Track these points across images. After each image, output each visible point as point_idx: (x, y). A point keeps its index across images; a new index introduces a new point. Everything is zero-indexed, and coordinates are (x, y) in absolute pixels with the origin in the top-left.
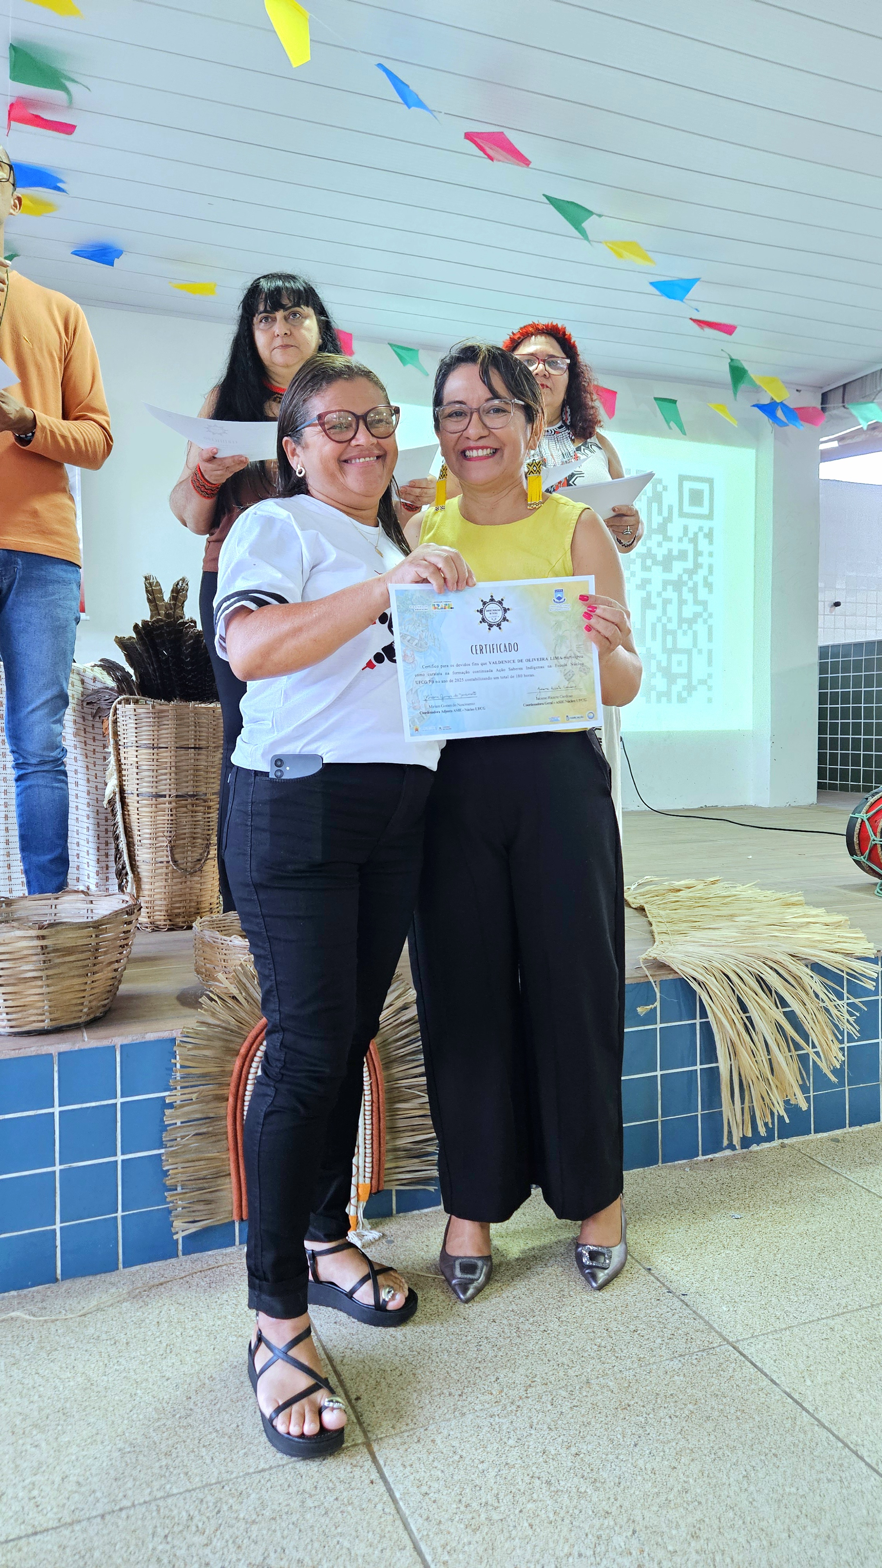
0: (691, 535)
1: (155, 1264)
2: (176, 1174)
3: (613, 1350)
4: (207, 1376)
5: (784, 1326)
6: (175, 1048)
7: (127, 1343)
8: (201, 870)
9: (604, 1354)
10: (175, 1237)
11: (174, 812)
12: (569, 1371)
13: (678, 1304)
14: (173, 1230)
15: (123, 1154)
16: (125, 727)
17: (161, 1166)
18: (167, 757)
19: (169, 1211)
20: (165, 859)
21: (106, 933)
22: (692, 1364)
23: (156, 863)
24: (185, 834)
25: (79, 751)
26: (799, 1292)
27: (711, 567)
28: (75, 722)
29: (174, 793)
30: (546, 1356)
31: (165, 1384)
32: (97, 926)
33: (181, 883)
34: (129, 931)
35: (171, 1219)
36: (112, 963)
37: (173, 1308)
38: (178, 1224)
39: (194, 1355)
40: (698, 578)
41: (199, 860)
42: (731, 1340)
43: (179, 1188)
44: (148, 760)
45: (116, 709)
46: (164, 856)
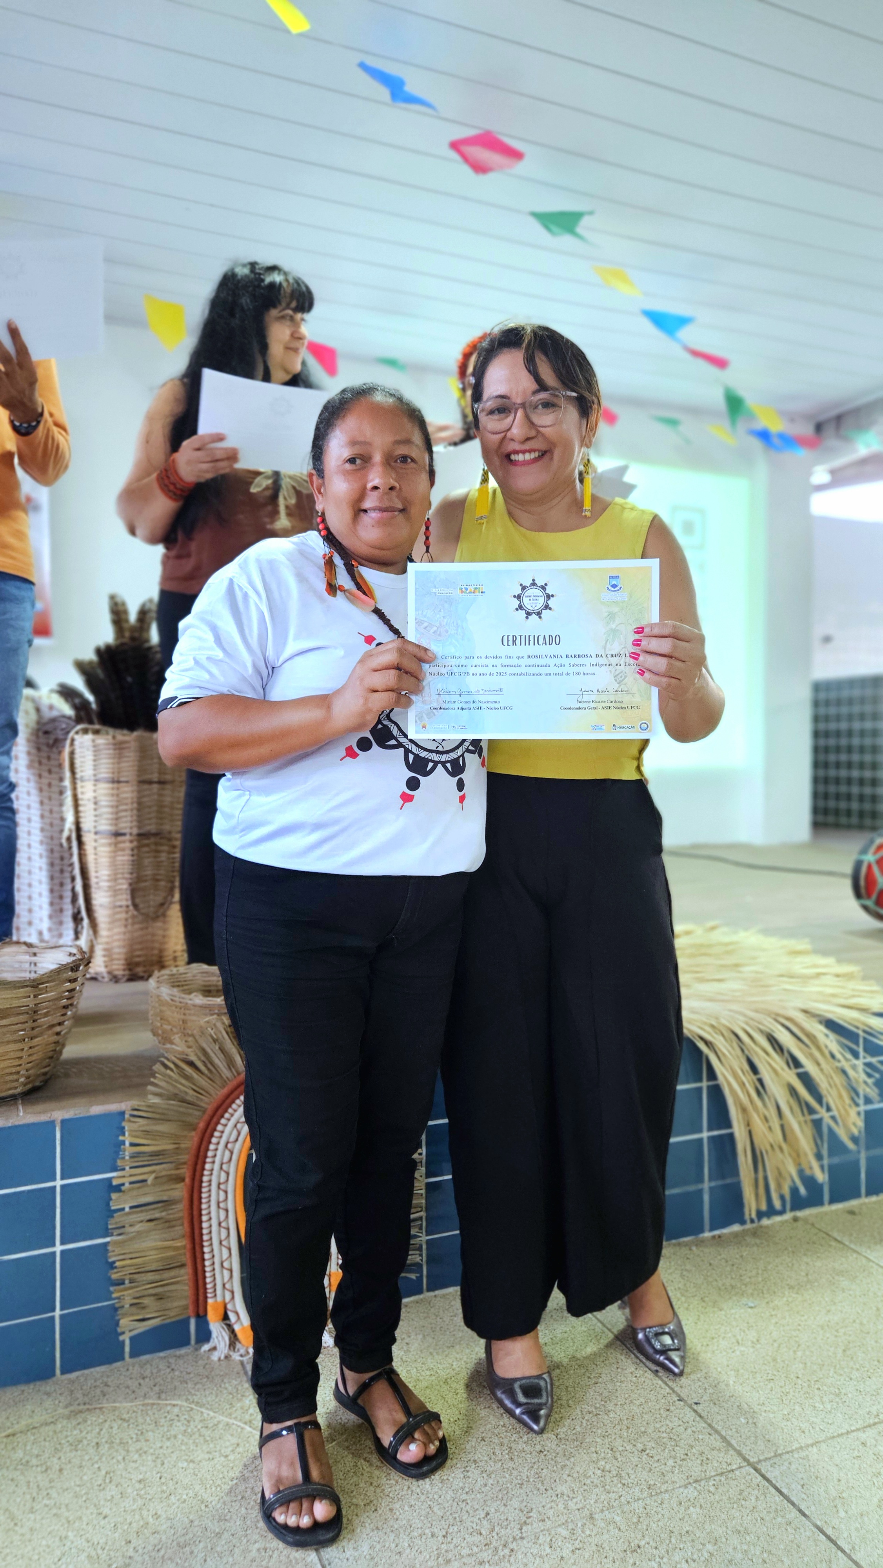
1: (98, 1369)
2: (124, 1267)
3: (618, 1475)
4: (151, 1513)
5: (810, 1442)
6: (124, 1124)
7: (61, 1470)
8: (164, 915)
9: (608, 1481)
10: (121, 1338)
11: (136, 852)
12: (570, 1503)
13: (689, 1415)
14: (119, 1330)
15: (62, 1243)
16: (83, 760)
17: (106, 1258)
18: (129, 792)
19: (115, 1309)
20: (124, 903)
21: (47, 992)
22: (709, 1491)
23: (115, 907)
24: (146, 876)
25: (32, 784)
26: (825, 1399)
28: (29, 753)
29: (135, 831)
30: (543, 1483)
31: (102, 1523)
32: (35, 985)
33: (142, 929)
34: (74, 990)
35: (117, 1318)
36: (53, 1026)
37: (115, 1426)
38: (123, 1322)
39: (137, 1486)
41: (162, 904)
42: (752, 1460)
43: (127, 1282)
44: (105, 795)
45: (73, 740)
46: (125, 899)
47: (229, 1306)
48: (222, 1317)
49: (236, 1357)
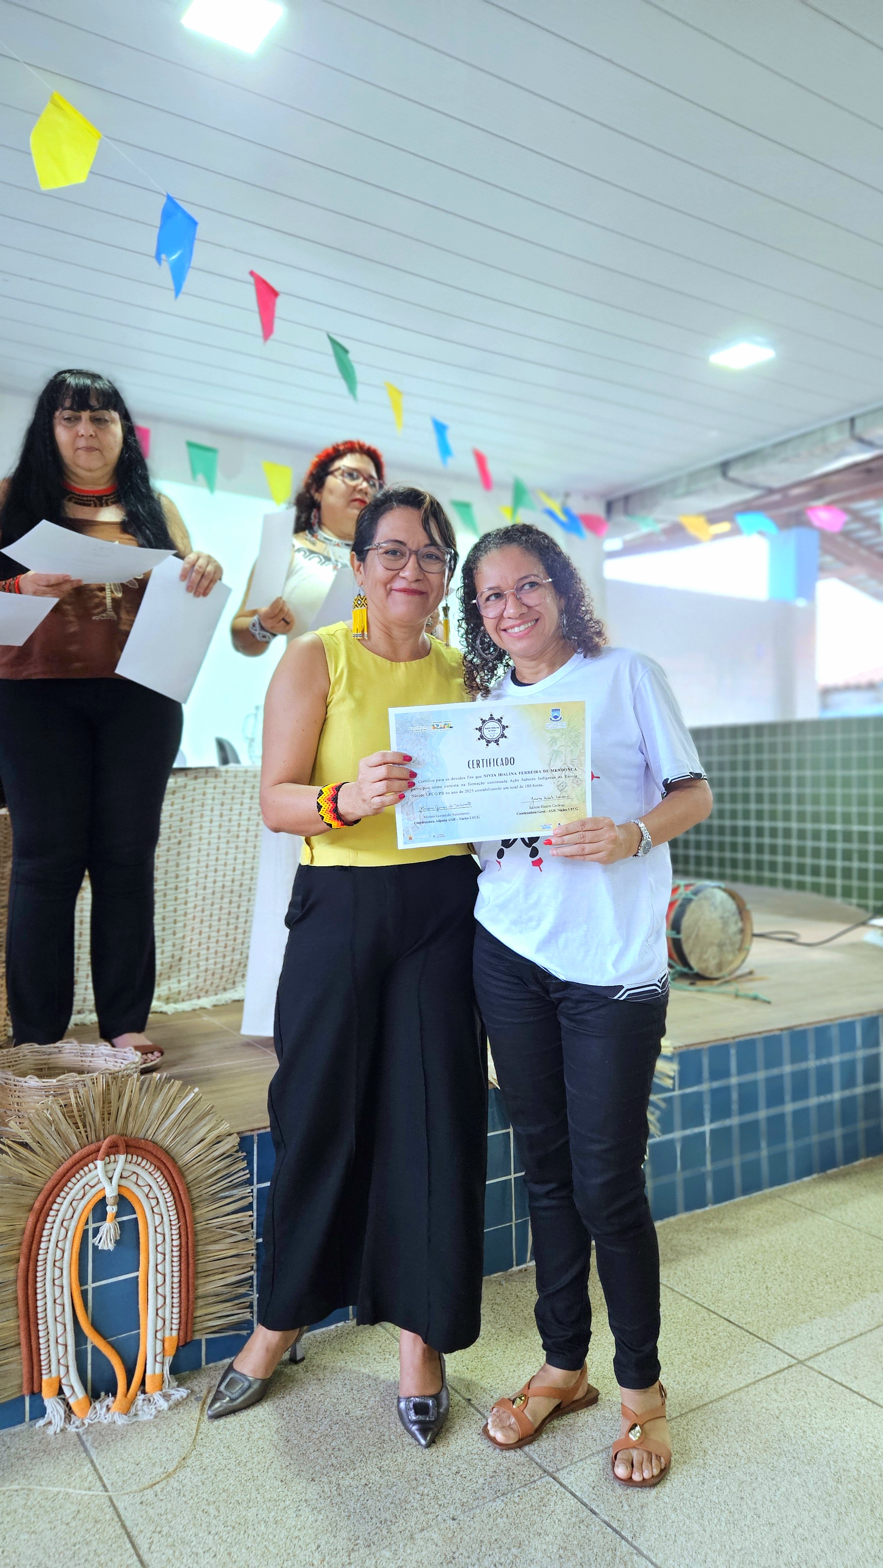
3: (435, 1497)
12: (392, 1527)
22: (514, 1502)
42: (551, 1470)
47: (64, 1381)
48: (57, 1391)
49: (72, 1429)
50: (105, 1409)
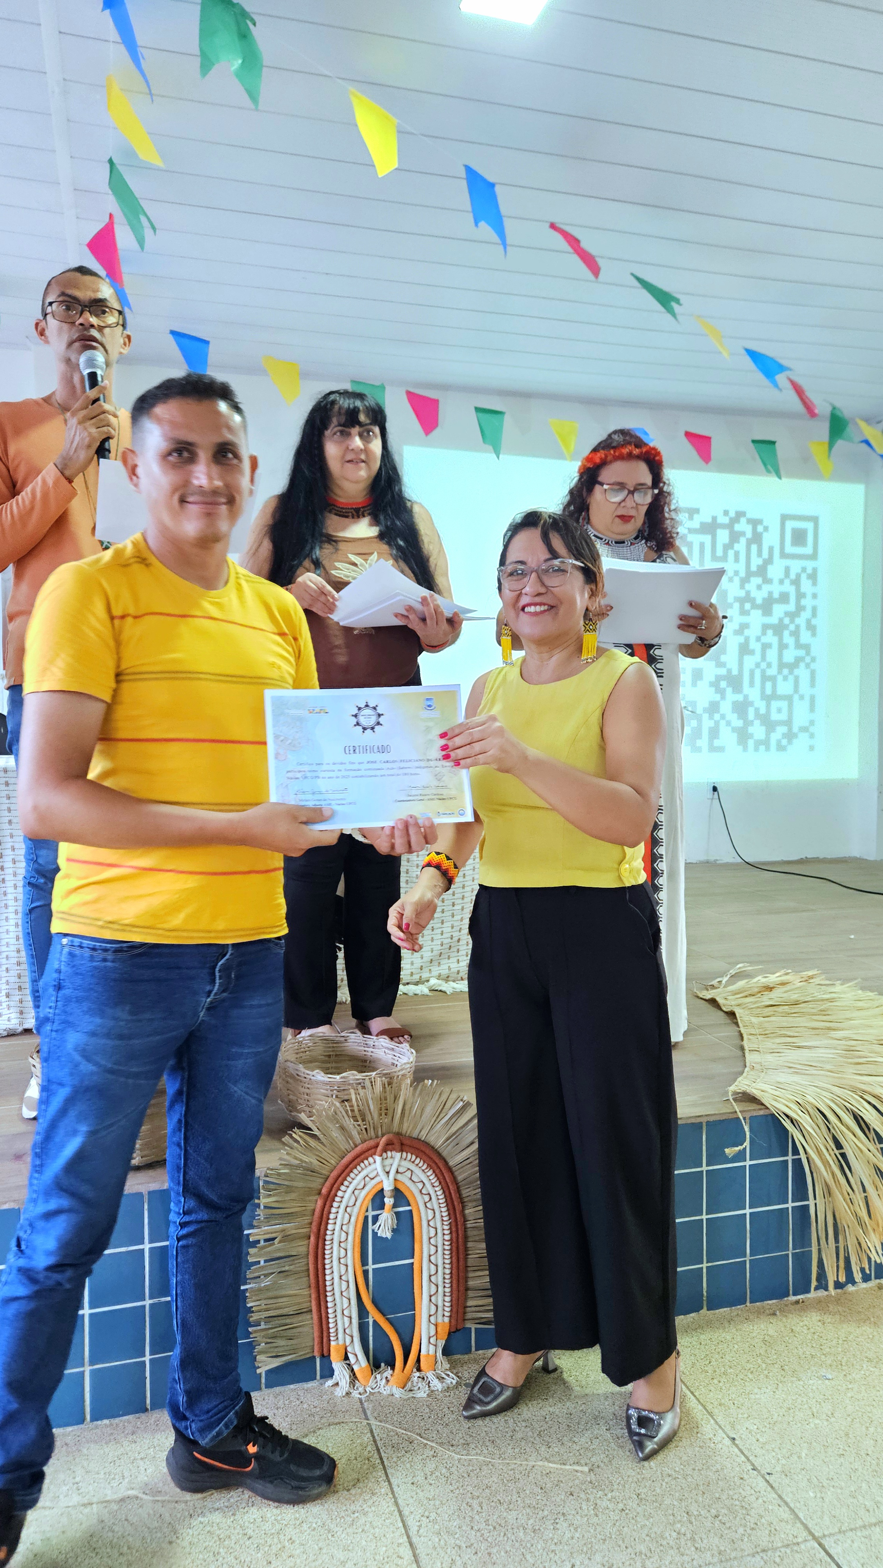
0: (793, 576)
2: (259, 1310)
10: (258, 1371)
13: (762, 1484)
19: (252, 1346)
27: (814, 610)
35: (254, 1354)
38: (261, 1360)
40: (801, 621)
42: (816, 1534)
43: (262, 1323)
47: (349, 1349)
48: (343, 1357)
49: (355, 1394)
50: (384, 1381)
